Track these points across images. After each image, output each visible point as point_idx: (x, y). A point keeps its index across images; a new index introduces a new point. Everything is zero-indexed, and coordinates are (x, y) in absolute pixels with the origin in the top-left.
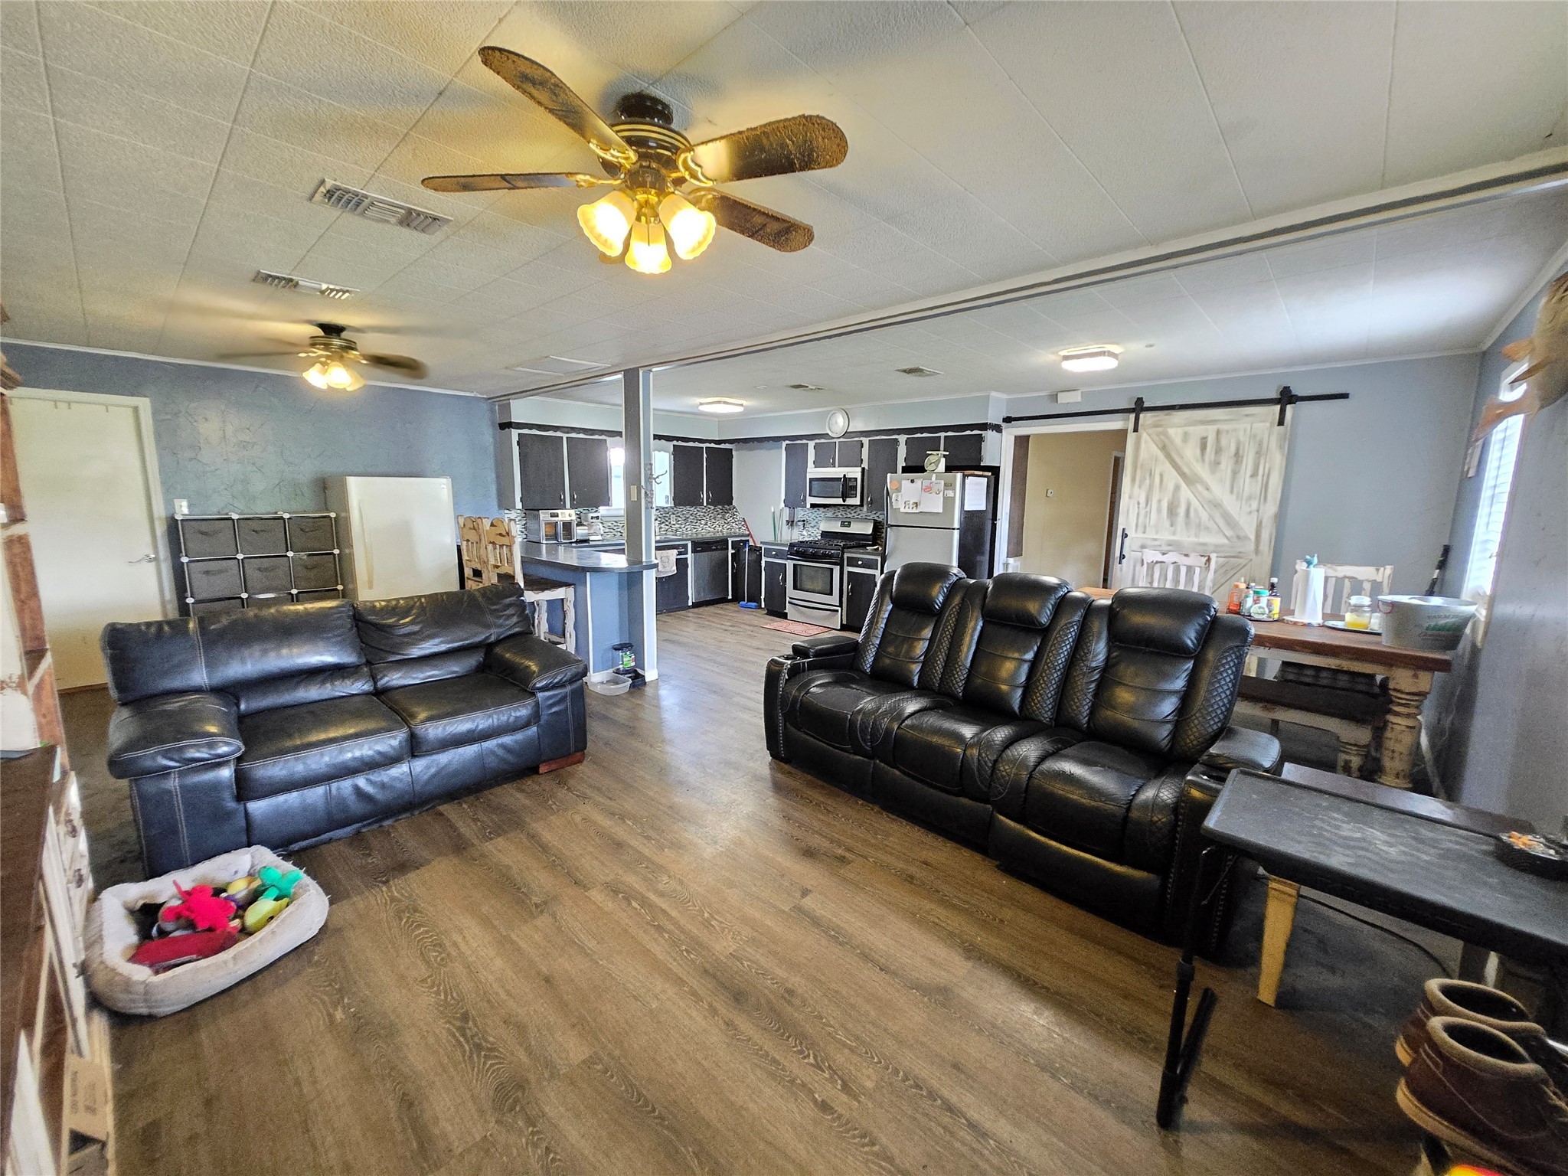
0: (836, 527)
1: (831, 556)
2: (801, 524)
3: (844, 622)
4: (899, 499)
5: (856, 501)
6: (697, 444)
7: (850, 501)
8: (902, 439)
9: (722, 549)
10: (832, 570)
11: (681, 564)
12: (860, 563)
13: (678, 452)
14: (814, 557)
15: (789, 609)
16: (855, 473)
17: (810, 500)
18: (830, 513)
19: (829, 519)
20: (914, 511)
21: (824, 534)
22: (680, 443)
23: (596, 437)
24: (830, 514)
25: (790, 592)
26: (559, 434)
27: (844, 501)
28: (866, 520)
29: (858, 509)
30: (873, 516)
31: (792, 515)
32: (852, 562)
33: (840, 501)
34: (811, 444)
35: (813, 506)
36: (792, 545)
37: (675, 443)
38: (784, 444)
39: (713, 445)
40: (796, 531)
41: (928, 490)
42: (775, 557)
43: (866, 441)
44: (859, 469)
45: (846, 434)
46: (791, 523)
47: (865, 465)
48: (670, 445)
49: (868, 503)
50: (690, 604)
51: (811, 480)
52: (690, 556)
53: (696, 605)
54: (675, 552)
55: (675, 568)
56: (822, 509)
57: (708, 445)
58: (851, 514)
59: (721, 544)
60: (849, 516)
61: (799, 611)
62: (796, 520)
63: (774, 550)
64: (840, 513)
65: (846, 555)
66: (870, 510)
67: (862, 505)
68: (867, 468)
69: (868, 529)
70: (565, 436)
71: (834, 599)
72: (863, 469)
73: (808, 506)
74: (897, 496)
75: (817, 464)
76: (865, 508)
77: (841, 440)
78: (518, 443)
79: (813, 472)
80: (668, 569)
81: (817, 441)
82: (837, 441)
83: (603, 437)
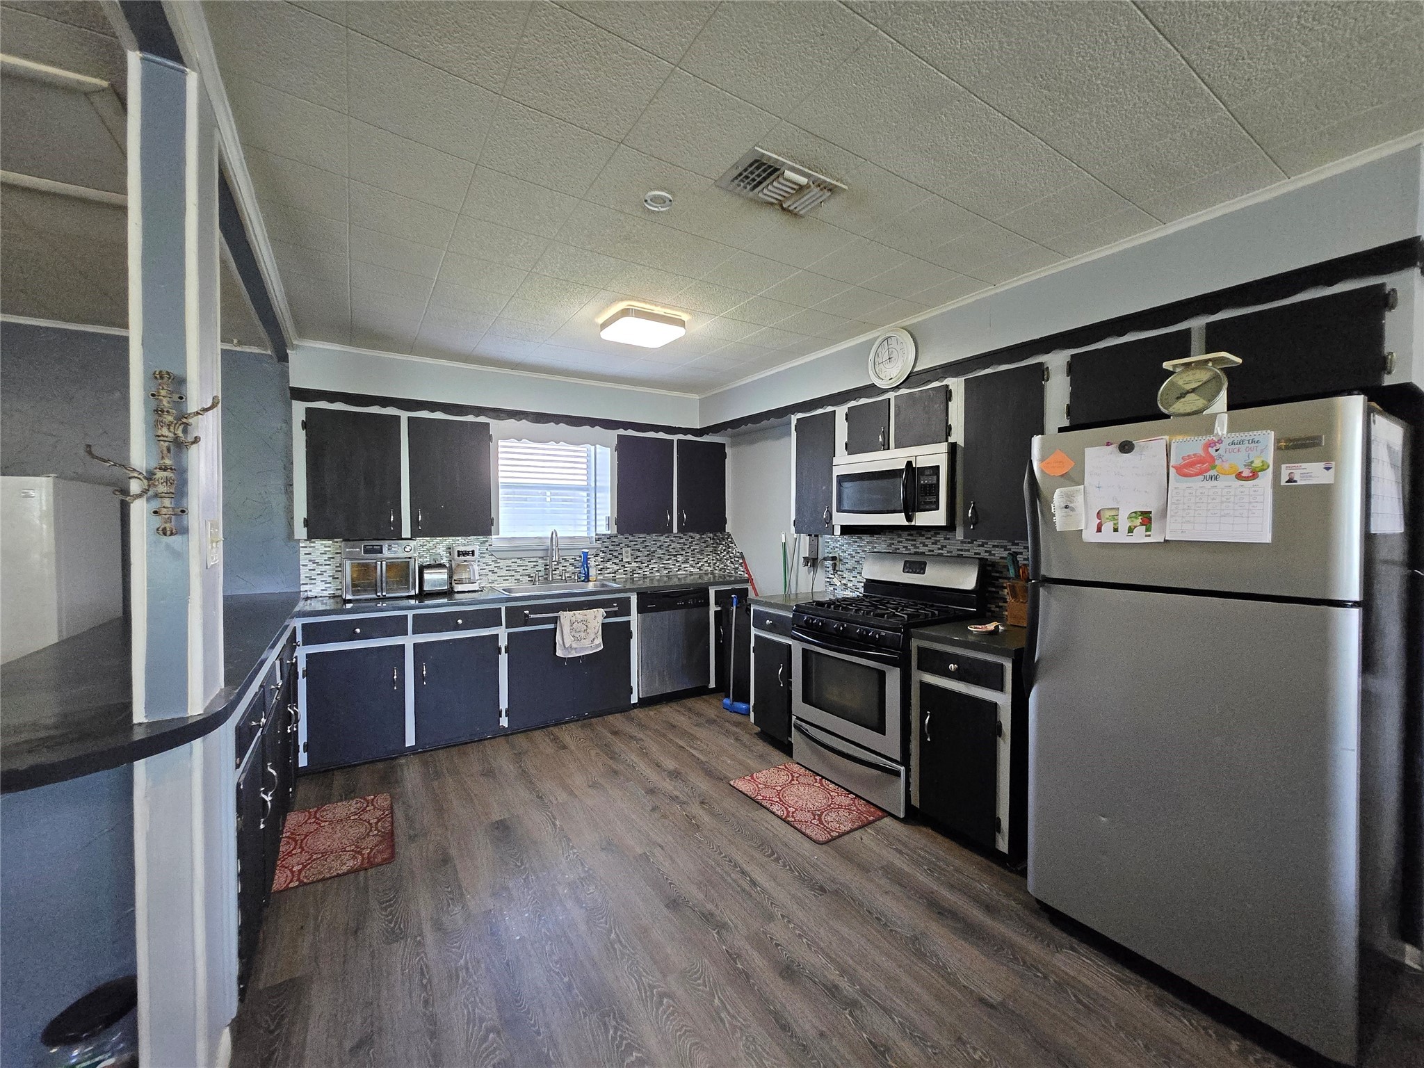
0: (894, 573)
1: (879, 644)
2: (829, 563)
3: (916, 801)
4: (1079, 501)
5: (937, 517)
6: (661, 435)
7: (923, 519)
8: (1057, 361)
9: (696, 605)
10: (882, 675)
11: (616, 635)
12: (952, 667)
13: (624, 446)
14: (843, 641)
15: (795, 737)
16: (933, 455)
17: (840, 519)
18: (882, 544)
19: (880, 555)
20: (1140, 536)
21: (871, 585)
22: (630, 433)
23: (470, 418)
24: (882, 547)
25: (799, 707)
26: (391, 411)
27: (909, 519)
28: (959, 559)
29: (940, 537)
30: (974, 549)
31: (814, 548)
32: (935, 662)
33: (899, 519)
34: (841, 411)
35: (846, 530)
36: (799, 610)
37: (622, 432)
38: (794, 419)
39: (690, 437)
40: (821, 575)
41: (1199, 467)
42: (770, 629)
43: (956, 385)
44: (943, 447)
45: (912, 379)
46: (813, 562)
47: (958, 436)
48: (612, 435)
49: (966, 523)
50: (634, 700)
51: (842, 479)
52: (634, 618)
53: (644, 703)
54: (601, 612)
55: (599, 640)
56: (867, 538)
57: (681, 437)
58: (927, 546)
59: (694, 596)
60: (922, 549)
61: (814, 751)
62: (820, 557)
63: (770, 616)
64: (903, 544)
65: (915, 643)
66: (970, 537)
67: (950, 527)
68: (961, 442)
69: (967, 580)
70: (404, 415)
71: (890, 743)
72: (953, 448)
73: (837, 531)
74: (1070, 497)
75: (851, 448)
76: (959, 534)
77: (903, 391)
78: (305, 425)
79: (845, 463)
80: (586, 643)
81: (853, 404)
82: (891, 395)
83: (482, 419)
